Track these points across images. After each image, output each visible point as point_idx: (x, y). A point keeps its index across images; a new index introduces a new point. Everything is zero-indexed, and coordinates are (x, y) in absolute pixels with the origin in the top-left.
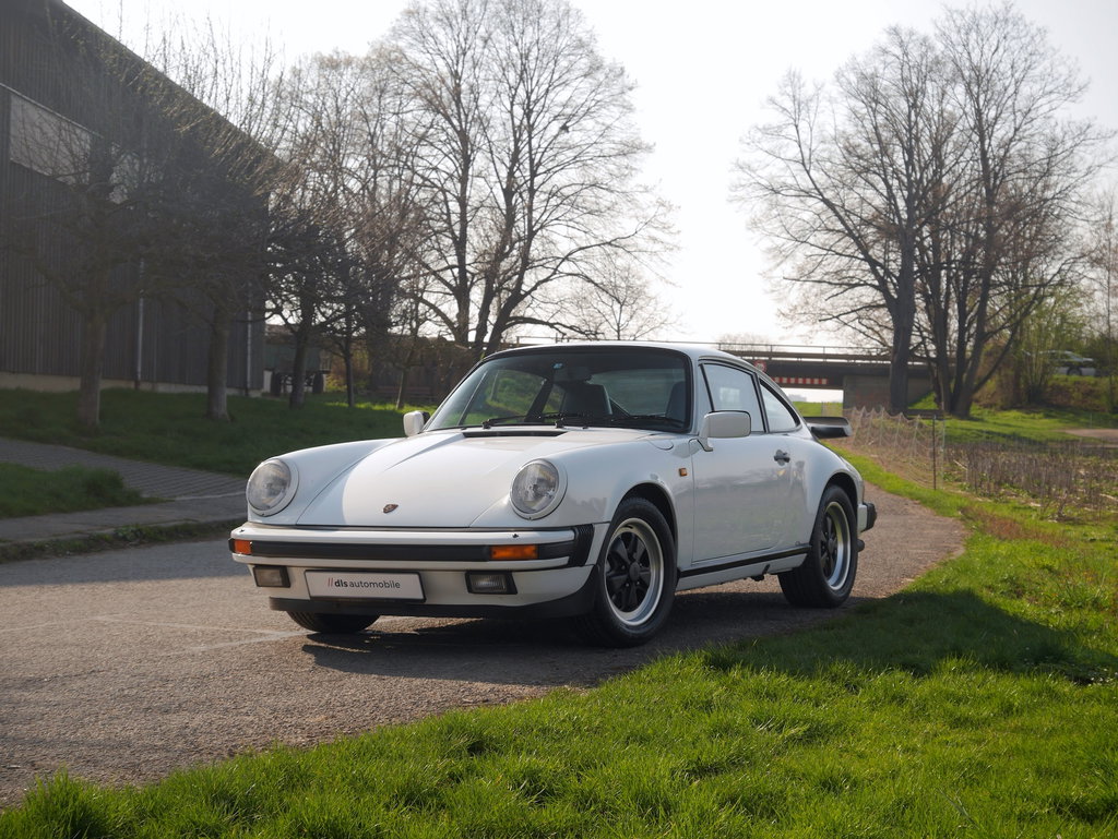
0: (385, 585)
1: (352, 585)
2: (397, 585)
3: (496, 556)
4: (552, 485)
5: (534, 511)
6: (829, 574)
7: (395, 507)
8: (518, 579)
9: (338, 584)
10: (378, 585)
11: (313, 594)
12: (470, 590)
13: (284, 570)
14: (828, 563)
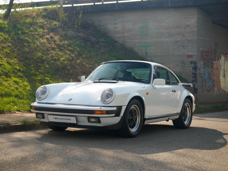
0: (67, 119)
1: (59, 119)
2: (70, 120)
3: (95, 113)
4: (111, 95)
5: (106, 102)
6: (185, 120)
7: (71, 99)
8: (101, 119)
9: (56, 118)
10: (65, 119)
11: (49, 121)
12: (89, 122)
13: (43, 114)
14: (185, 118)
